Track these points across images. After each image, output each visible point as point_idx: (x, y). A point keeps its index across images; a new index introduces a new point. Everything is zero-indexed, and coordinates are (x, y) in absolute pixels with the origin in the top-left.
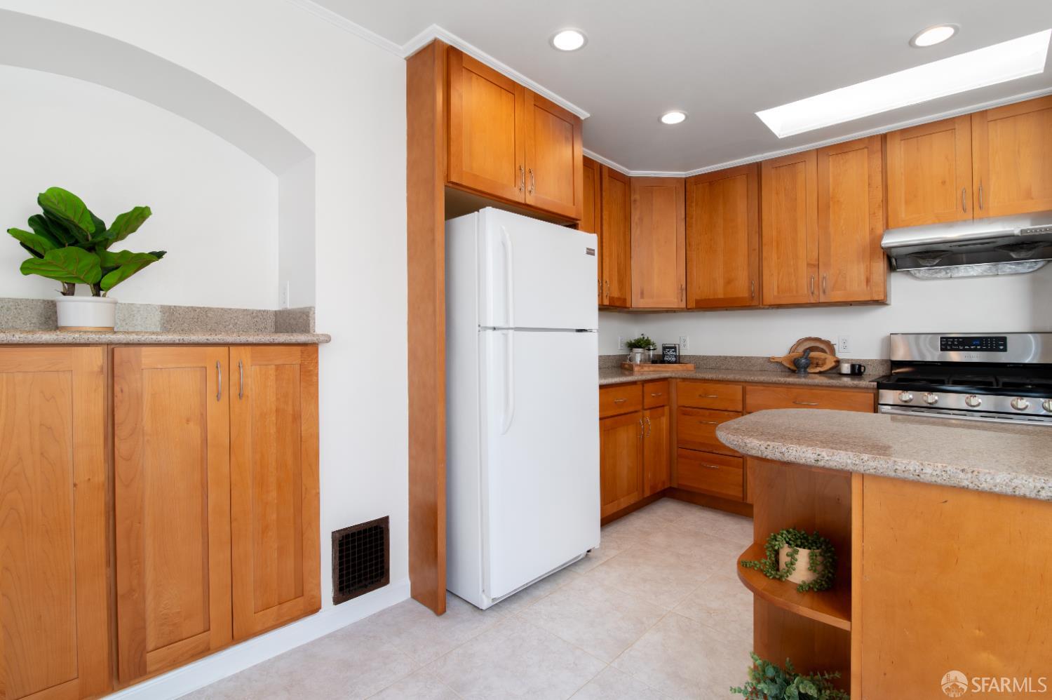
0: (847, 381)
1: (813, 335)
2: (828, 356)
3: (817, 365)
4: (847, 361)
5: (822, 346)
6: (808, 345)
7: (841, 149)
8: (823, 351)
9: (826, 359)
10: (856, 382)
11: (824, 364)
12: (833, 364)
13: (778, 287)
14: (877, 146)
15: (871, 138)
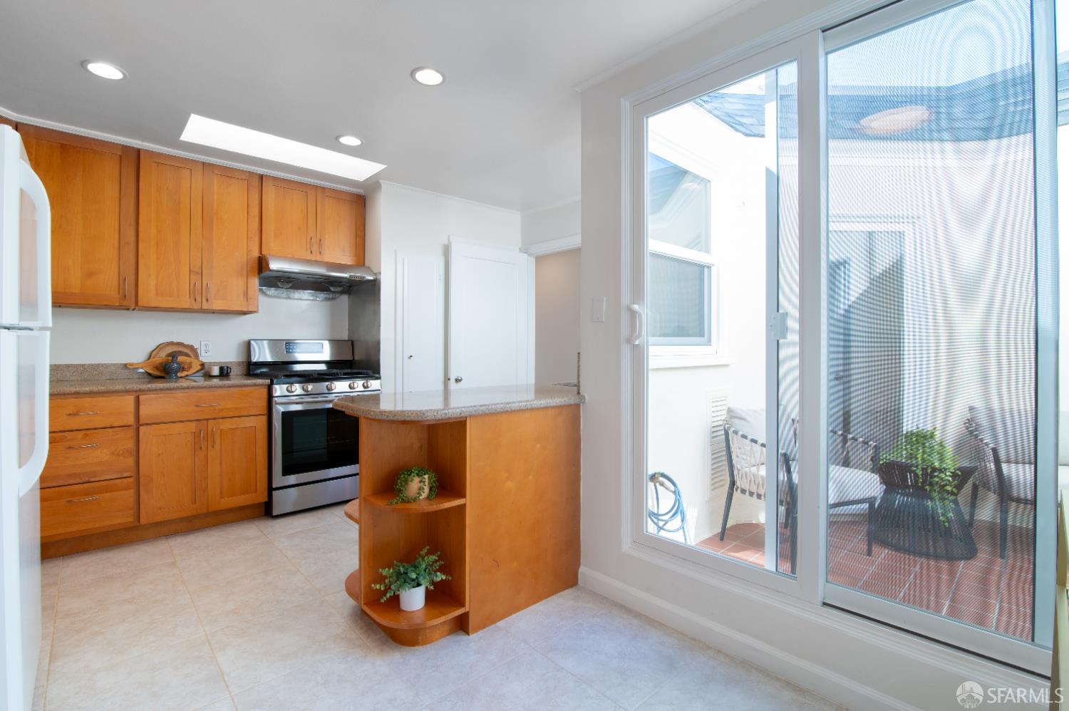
0: (216, 382)
1: (175, 340)
2: (193, 360)
3: (183, 369)
4: (215, 364)
5: (185, 350)
6: (170, 350)
7: (227, 173)
8: (187, 355)
9: (191, 363)
10: (226, 382)
11: (190, 367)
12: (199, 367)
13: (157, 290)
14: (256, 182)
15: (251, 173)
